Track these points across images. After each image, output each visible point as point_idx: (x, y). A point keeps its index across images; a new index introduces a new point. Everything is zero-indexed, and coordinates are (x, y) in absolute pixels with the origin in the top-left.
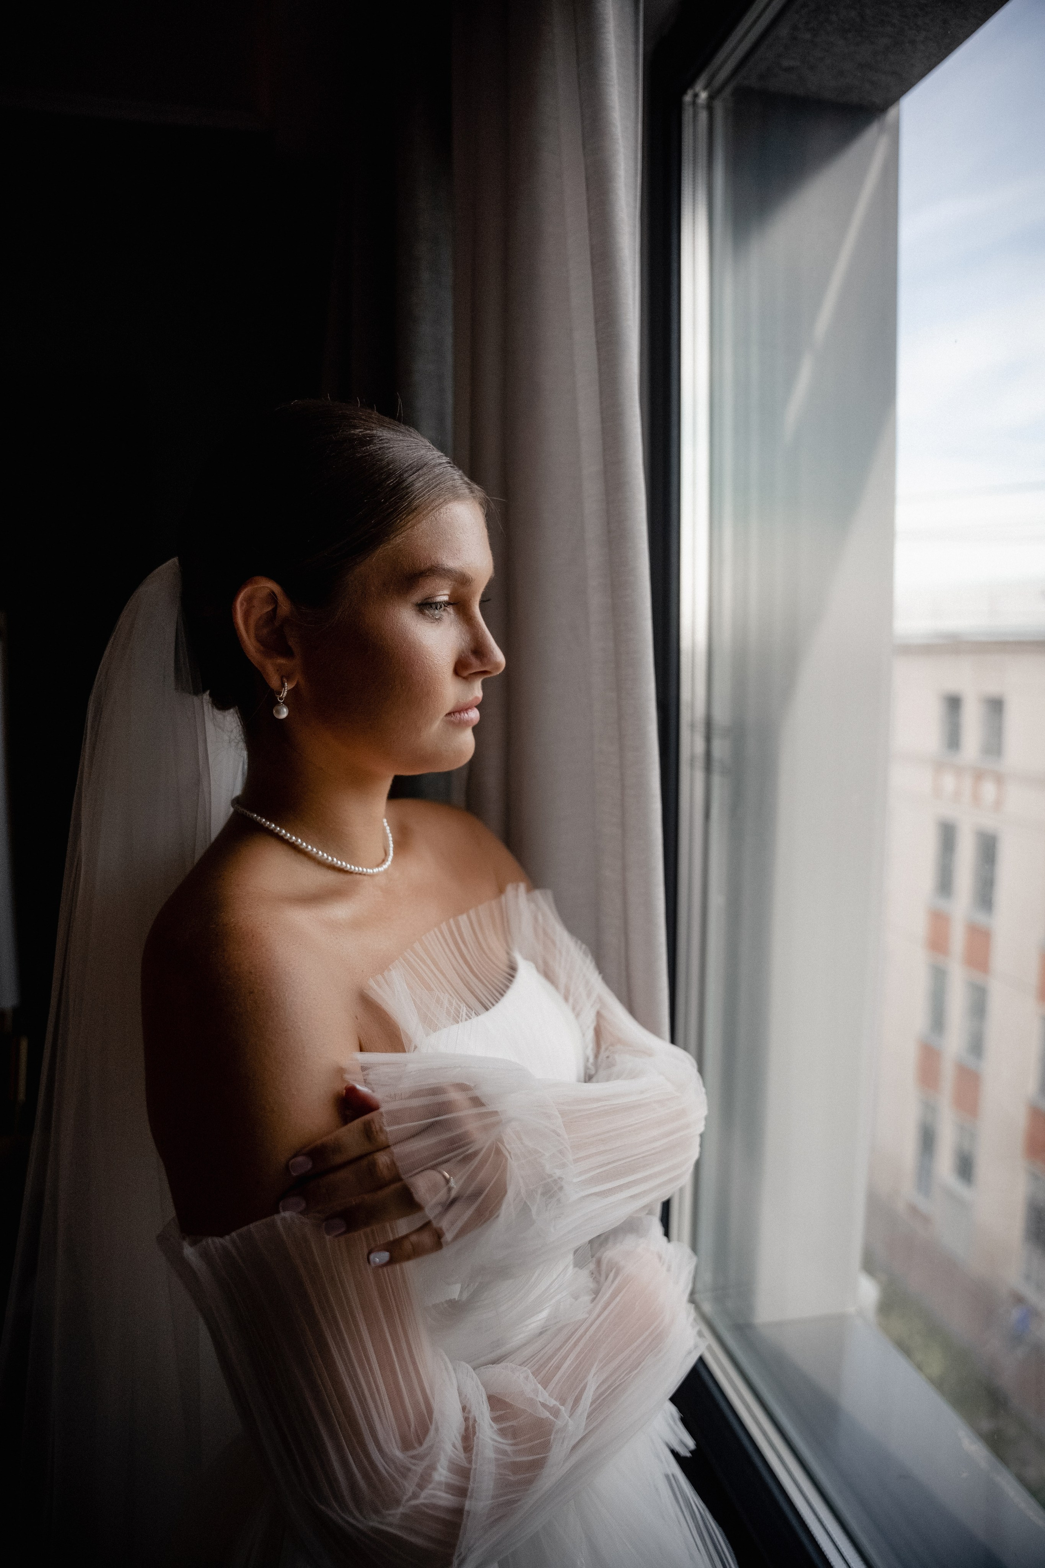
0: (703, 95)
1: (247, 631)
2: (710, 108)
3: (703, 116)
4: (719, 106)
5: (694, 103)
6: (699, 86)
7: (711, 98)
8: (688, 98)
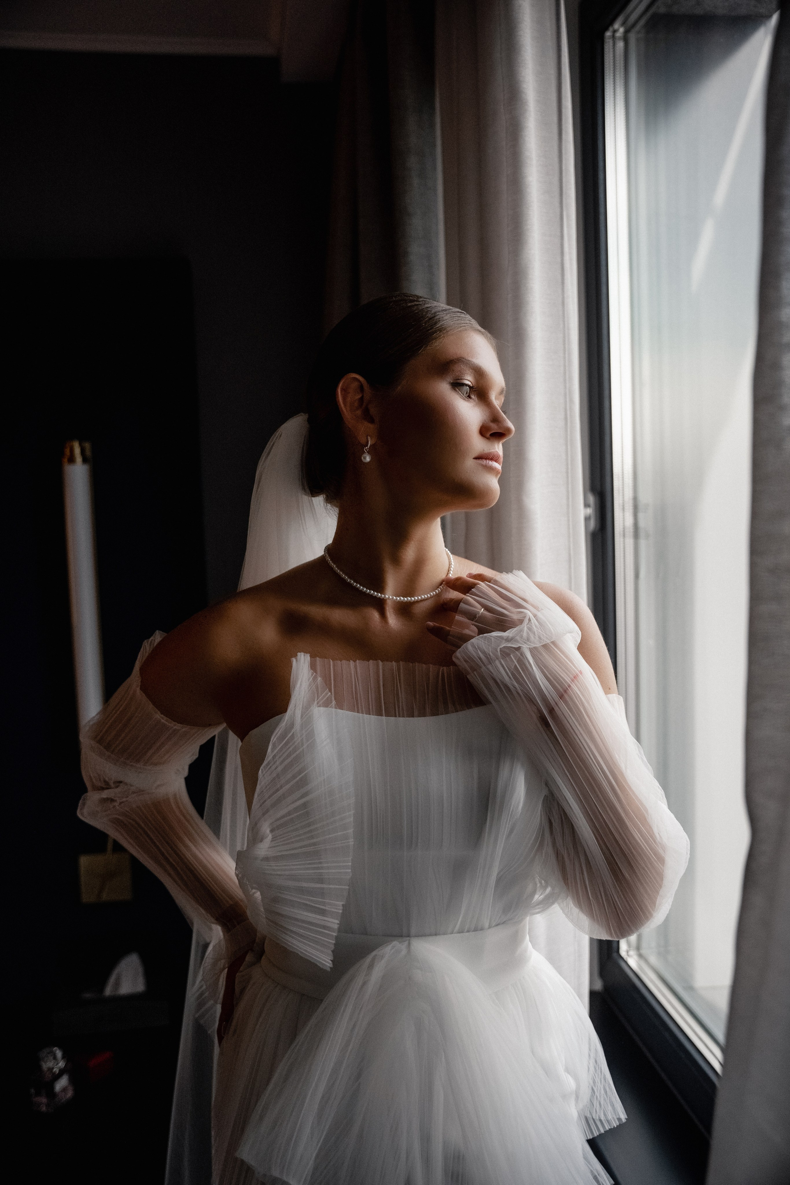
0: (622, 30)
1: (345, 405)
2: (626, 39)
3: (620, 45)
4: (632, 37)
5: (613, 37)
6: (616, 26)
7: (627, 32)
8: (608, 34)
